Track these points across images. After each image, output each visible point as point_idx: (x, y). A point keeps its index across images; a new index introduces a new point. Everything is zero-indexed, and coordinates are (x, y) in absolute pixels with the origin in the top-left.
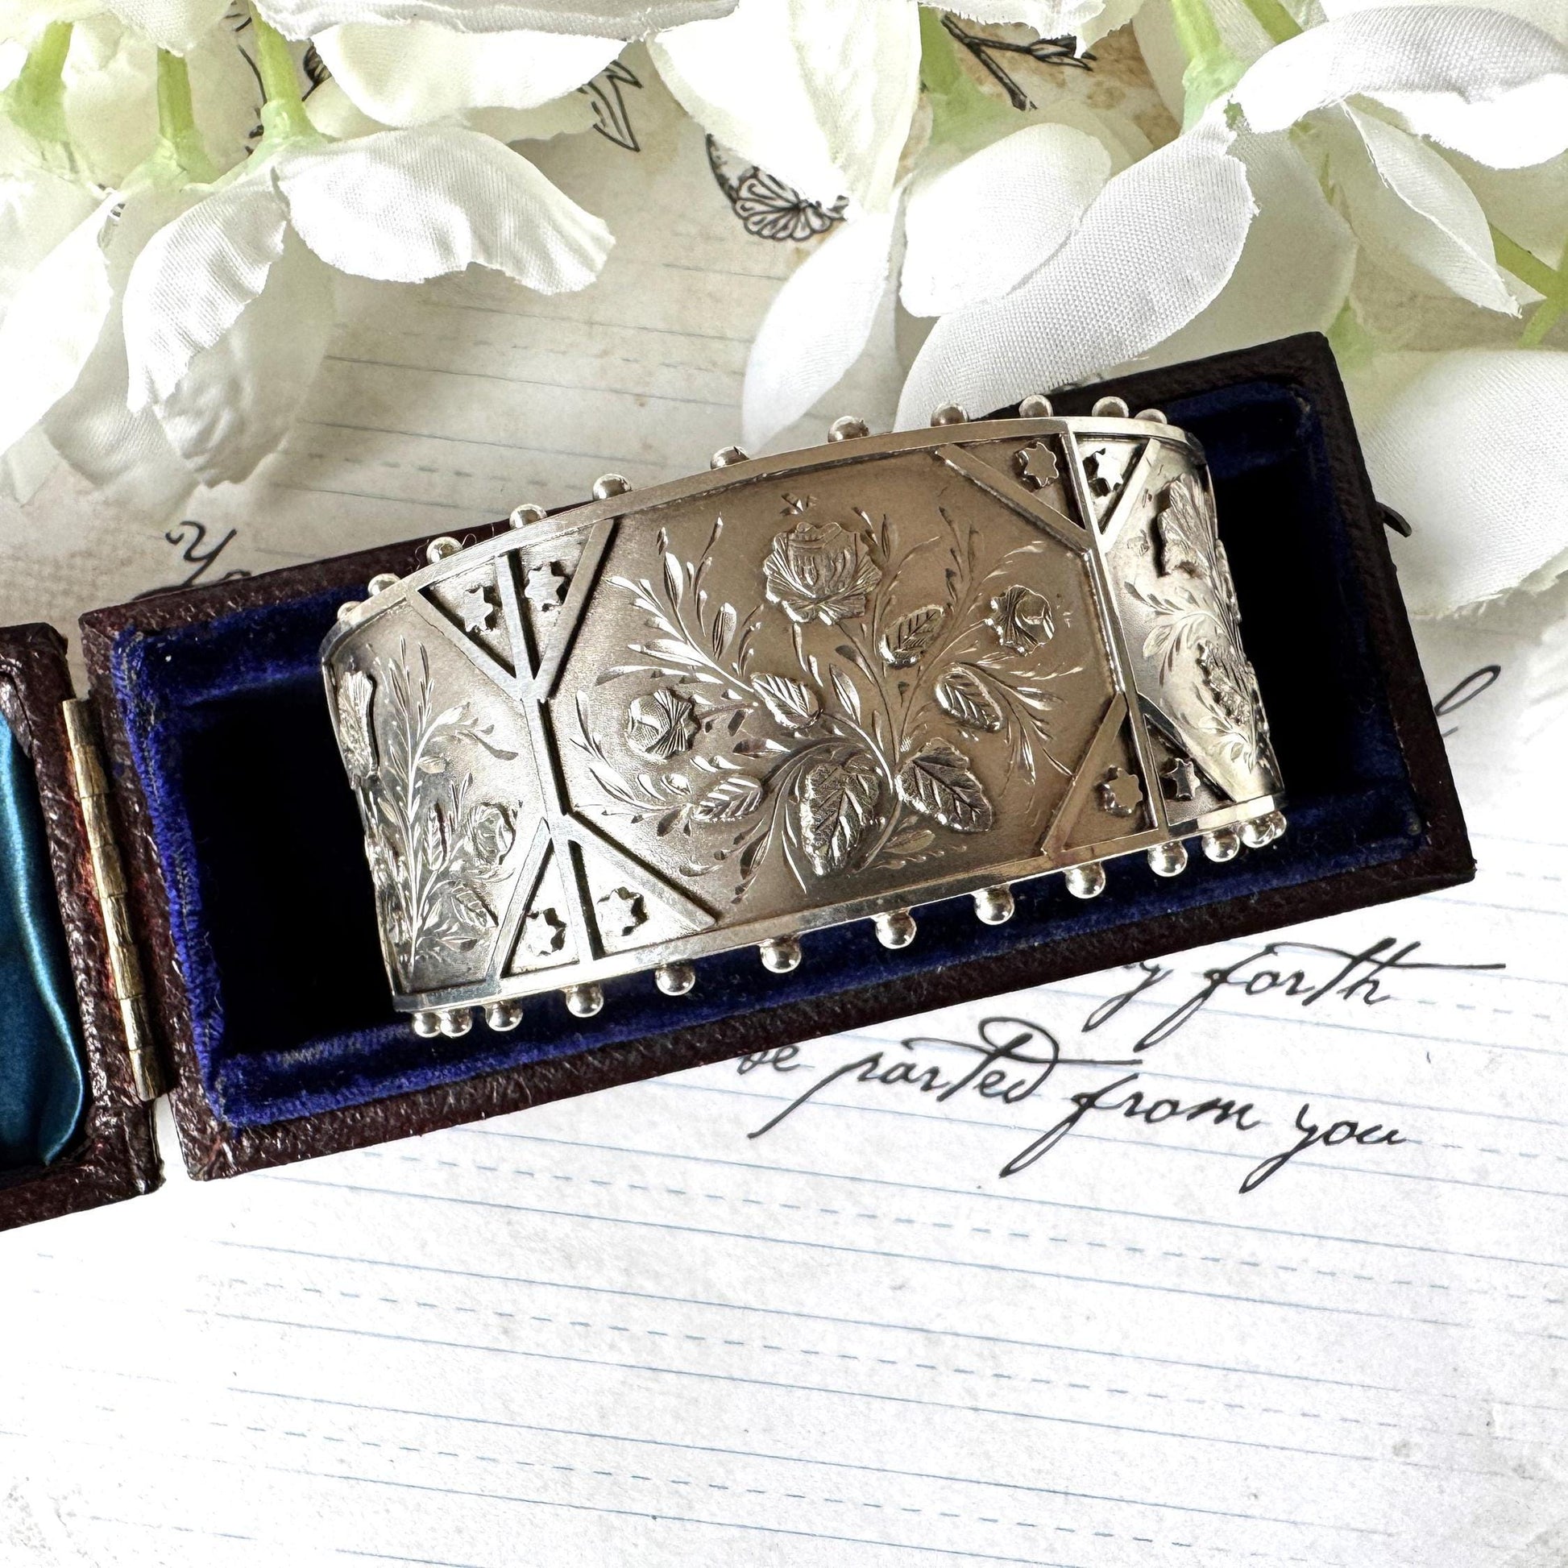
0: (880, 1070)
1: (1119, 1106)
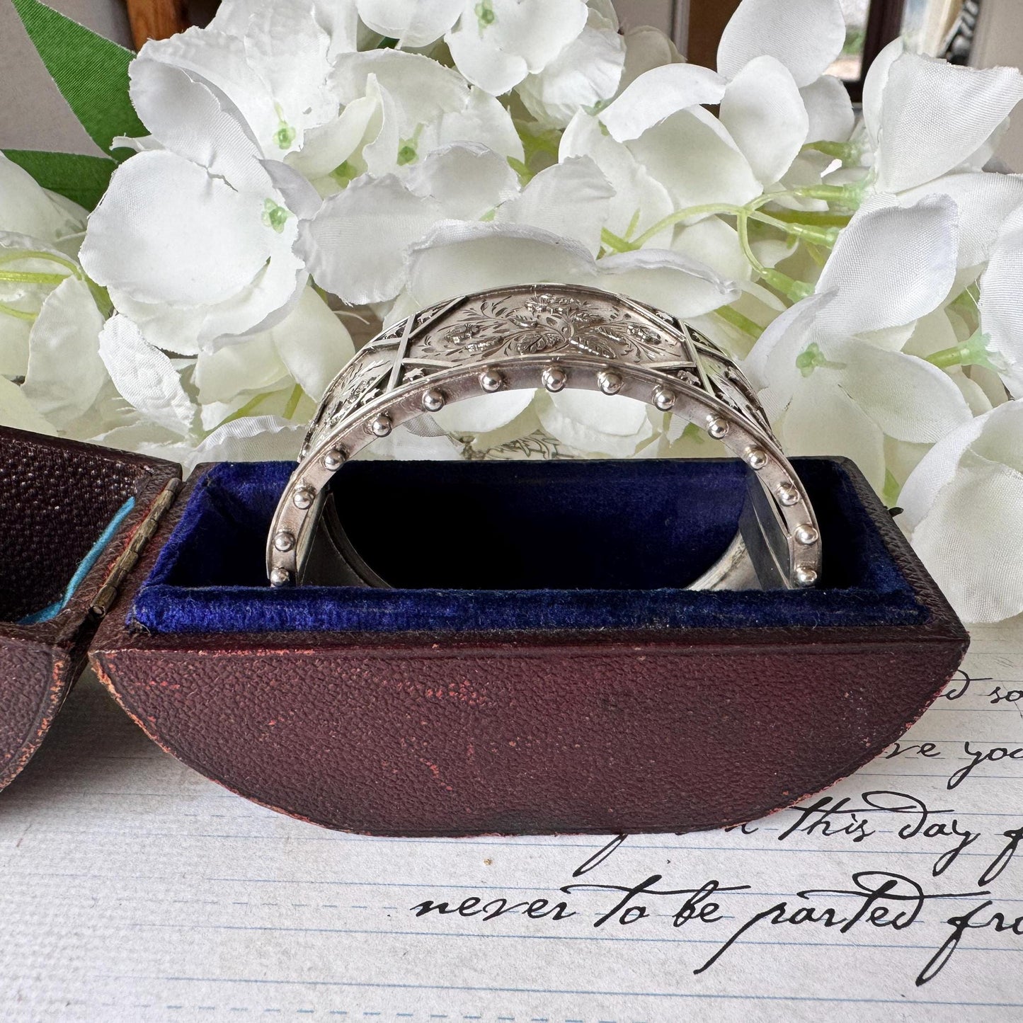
0: (788, 915)
1: (989, 924)
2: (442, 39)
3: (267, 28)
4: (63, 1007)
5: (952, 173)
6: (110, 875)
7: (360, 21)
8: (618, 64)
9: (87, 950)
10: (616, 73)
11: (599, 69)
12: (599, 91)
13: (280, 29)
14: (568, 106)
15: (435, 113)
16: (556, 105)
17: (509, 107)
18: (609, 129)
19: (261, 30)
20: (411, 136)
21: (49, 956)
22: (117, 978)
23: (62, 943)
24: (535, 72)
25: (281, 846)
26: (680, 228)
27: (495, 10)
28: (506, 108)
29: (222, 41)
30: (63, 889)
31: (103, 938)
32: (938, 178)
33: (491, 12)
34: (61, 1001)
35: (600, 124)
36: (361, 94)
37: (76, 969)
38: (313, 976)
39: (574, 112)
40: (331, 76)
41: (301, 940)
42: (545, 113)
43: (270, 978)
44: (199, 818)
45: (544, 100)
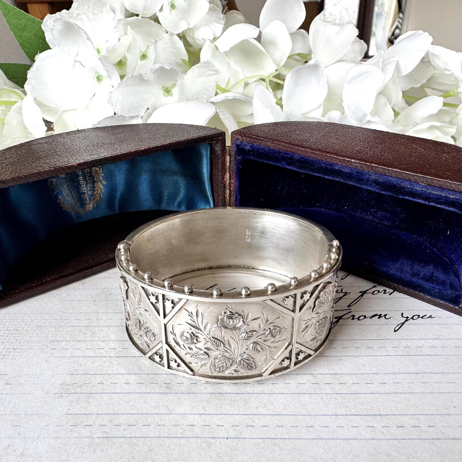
1: (349, 318)
2: (155, 14)
3: (91, 10)
4: (13, 350)
5: (339, 61)
6: (28, 313)
7: (126, 8)
8: (221, 24)
9: (21, 334)
10: (221, 27)
11: (215, 26)
12: (215, 34)
13: (95, 11)
14: (203, 39)
15: (154, 41)
16: (199, 39)
17: (182, 40)
18: (218, 47)
19: (89, 12)
20: (145, 49)
21: (7, 336)
22: (31, 342)
23: (11, 333)
24: (190, 27)
25: (93, 303)
26: (246, 84)
27: (175, 4)
28: (181, 40)
29: (75, 15)
30: (11, 318)
31: (27, 331)
32: (334, 63)
33: (175, 6)
34: (12, 349)
35: (215, 46)
36: (126, 34)
37: (17, 340)
38: (104, 339)
39: (205, 41)
40: (115, 27)
41: (99, 329)
42: (195, 42)
43: (88, 340)
44: (61, 295)
45: (195, 37)
